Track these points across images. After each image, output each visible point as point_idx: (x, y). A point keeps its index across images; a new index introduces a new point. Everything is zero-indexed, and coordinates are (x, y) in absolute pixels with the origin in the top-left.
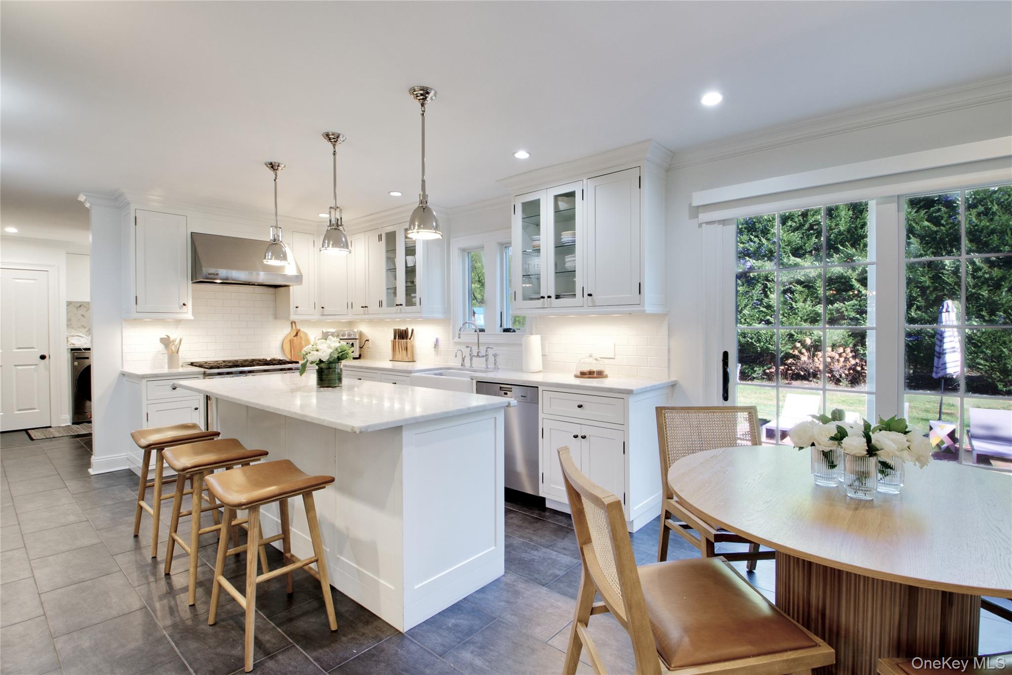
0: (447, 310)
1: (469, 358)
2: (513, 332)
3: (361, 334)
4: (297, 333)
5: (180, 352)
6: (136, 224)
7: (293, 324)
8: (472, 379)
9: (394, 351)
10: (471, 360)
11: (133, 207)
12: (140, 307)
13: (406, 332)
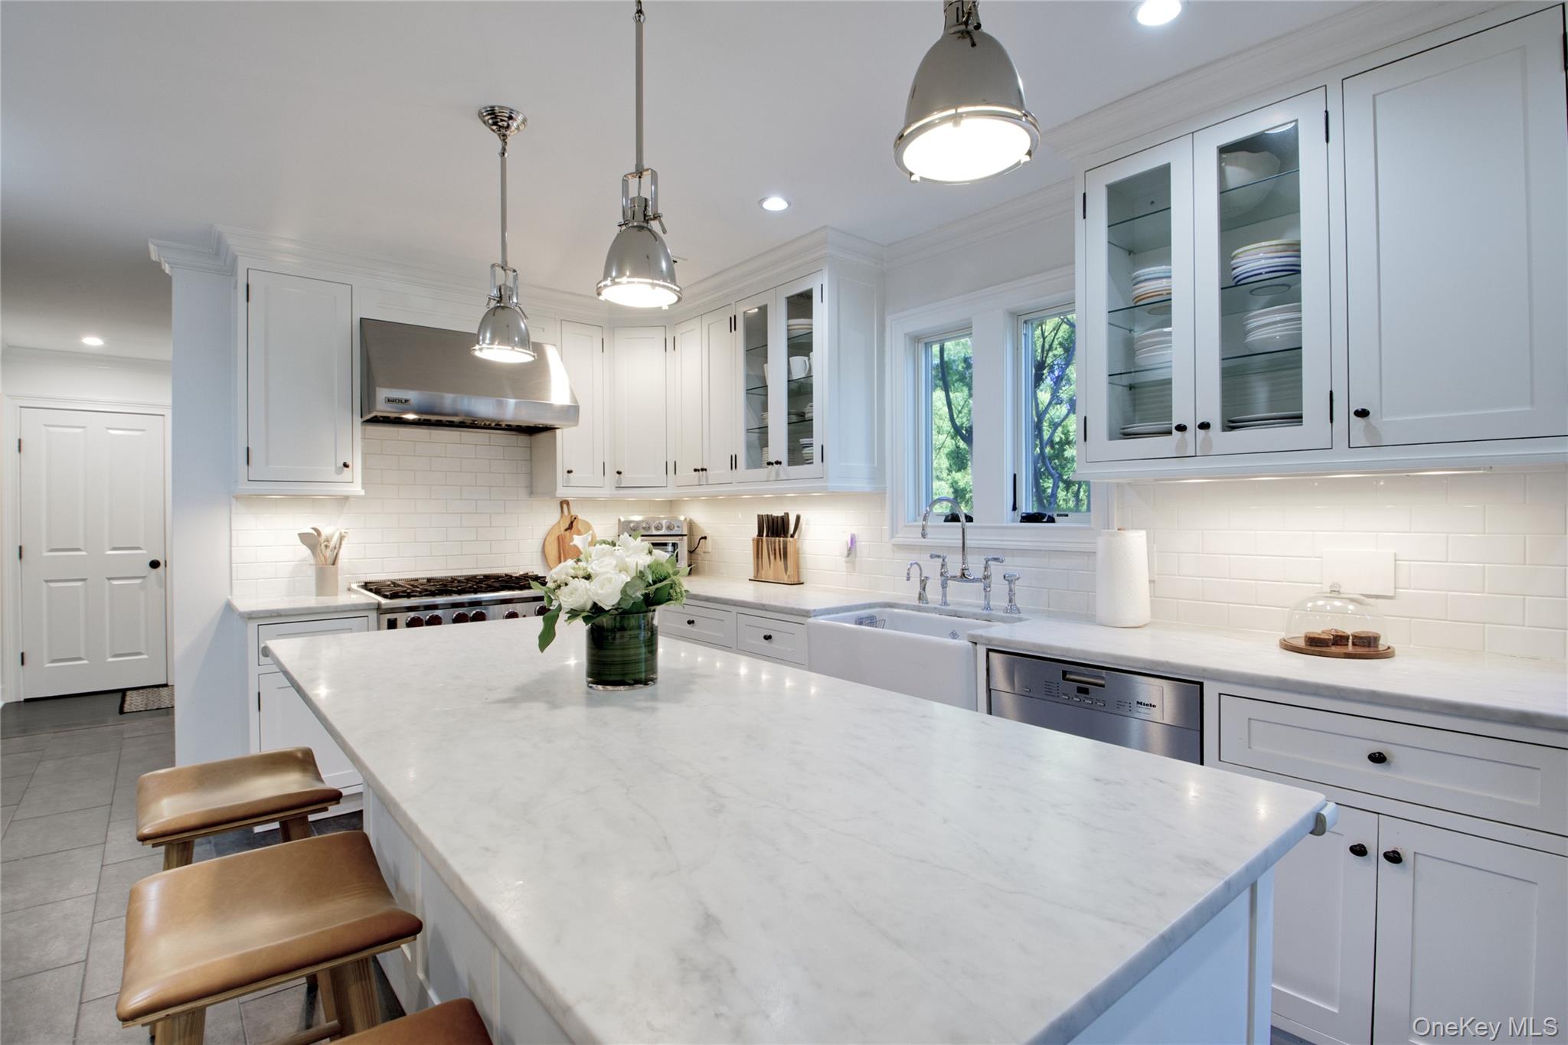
0: (878, 474)
1: (940, 582)
2: (1047, 522)
3: (691, 525)
4: (572, 523)
5: (341, 561)
6: (248, 300)
7: (565, 506)
8: (976, 643)
9: (758, 557)
10: (944, 586)
11: (242, 266)
12: (257, 469)
13: (784, 520)
